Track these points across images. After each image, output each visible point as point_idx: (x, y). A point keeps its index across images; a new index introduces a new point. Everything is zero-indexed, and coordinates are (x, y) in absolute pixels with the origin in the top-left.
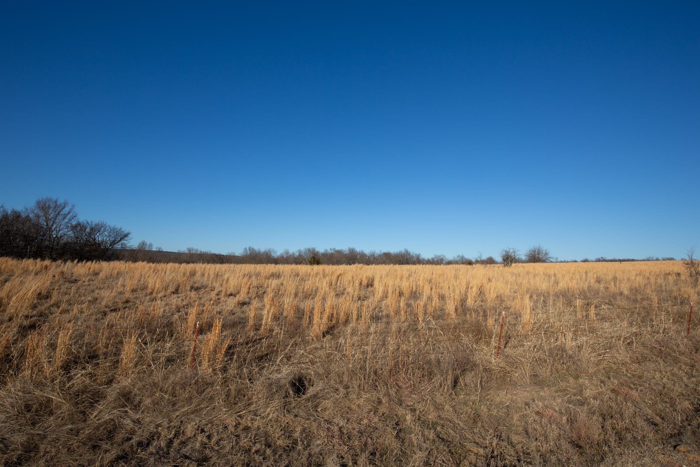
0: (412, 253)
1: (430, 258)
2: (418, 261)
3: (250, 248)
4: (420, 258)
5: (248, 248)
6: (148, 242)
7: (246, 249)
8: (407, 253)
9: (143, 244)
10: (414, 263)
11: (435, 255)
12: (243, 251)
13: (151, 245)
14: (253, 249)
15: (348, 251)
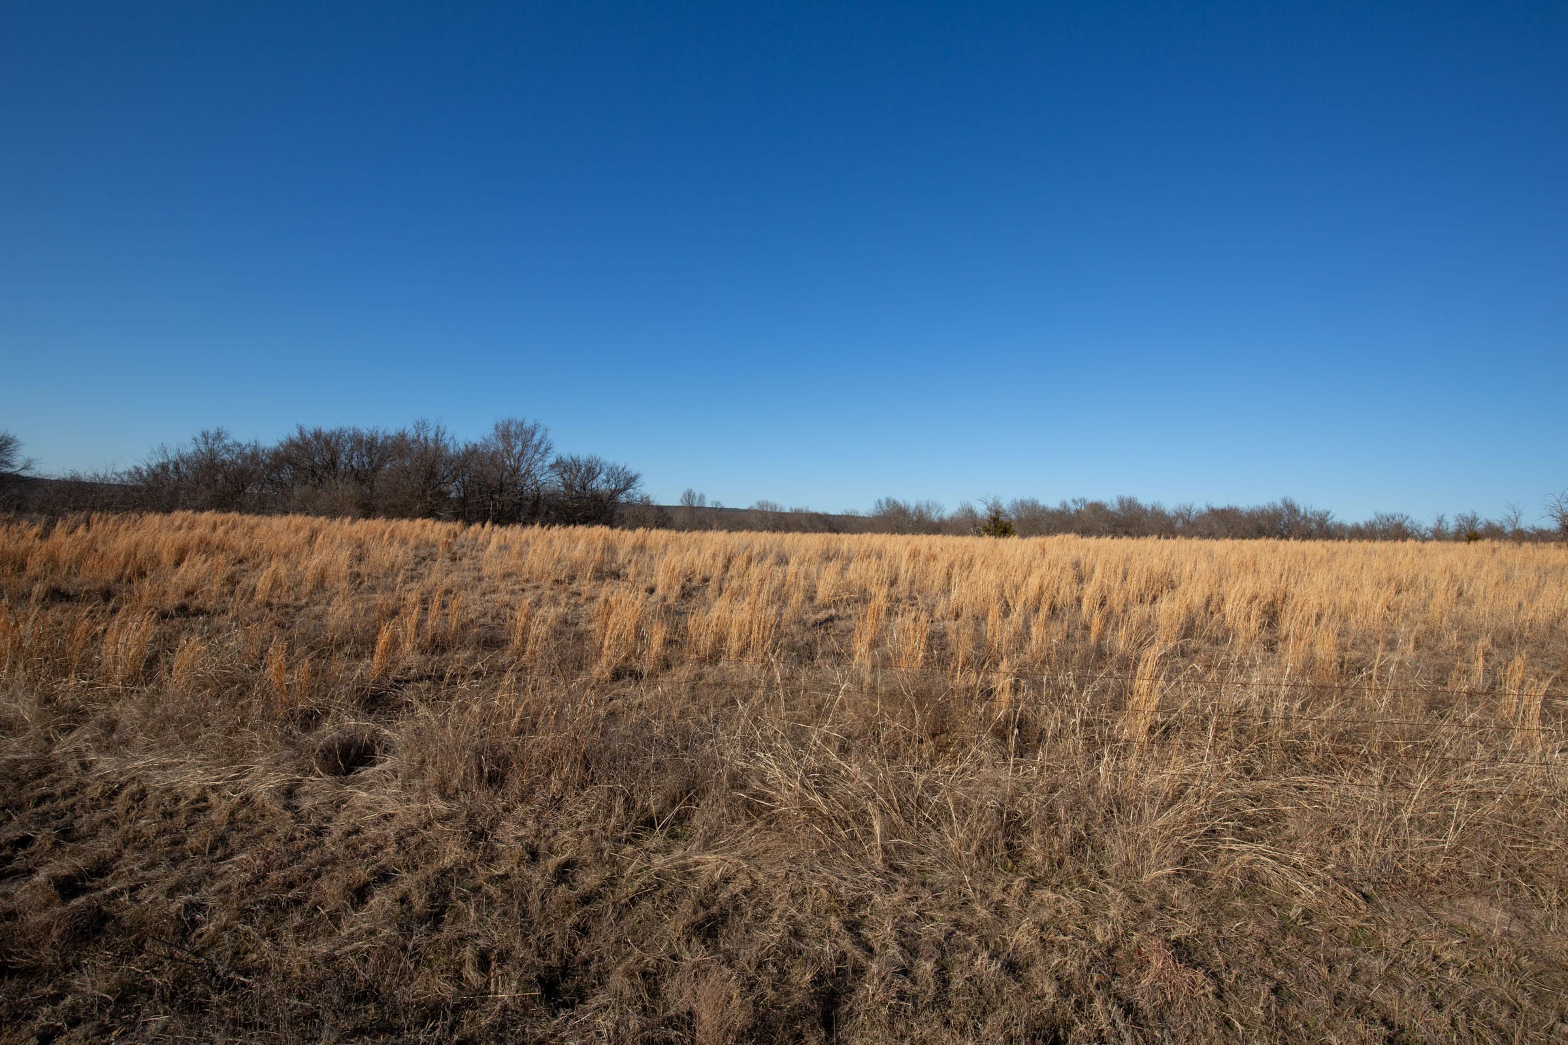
0: (1302, 511)
1: (1362, 524)
2: (1322, 530)
3: (888, 501)
4: (1329, 523)
5: (884, 501)
6: (697, 492)
7: (880, 502)
8: (1292, 509)
9: (689, 495)
10: (1307, 535)
11: (1376, 513)
12: (873, 507)
13: (702, 497)
14: (895, 503)
15: (1117, 506)
